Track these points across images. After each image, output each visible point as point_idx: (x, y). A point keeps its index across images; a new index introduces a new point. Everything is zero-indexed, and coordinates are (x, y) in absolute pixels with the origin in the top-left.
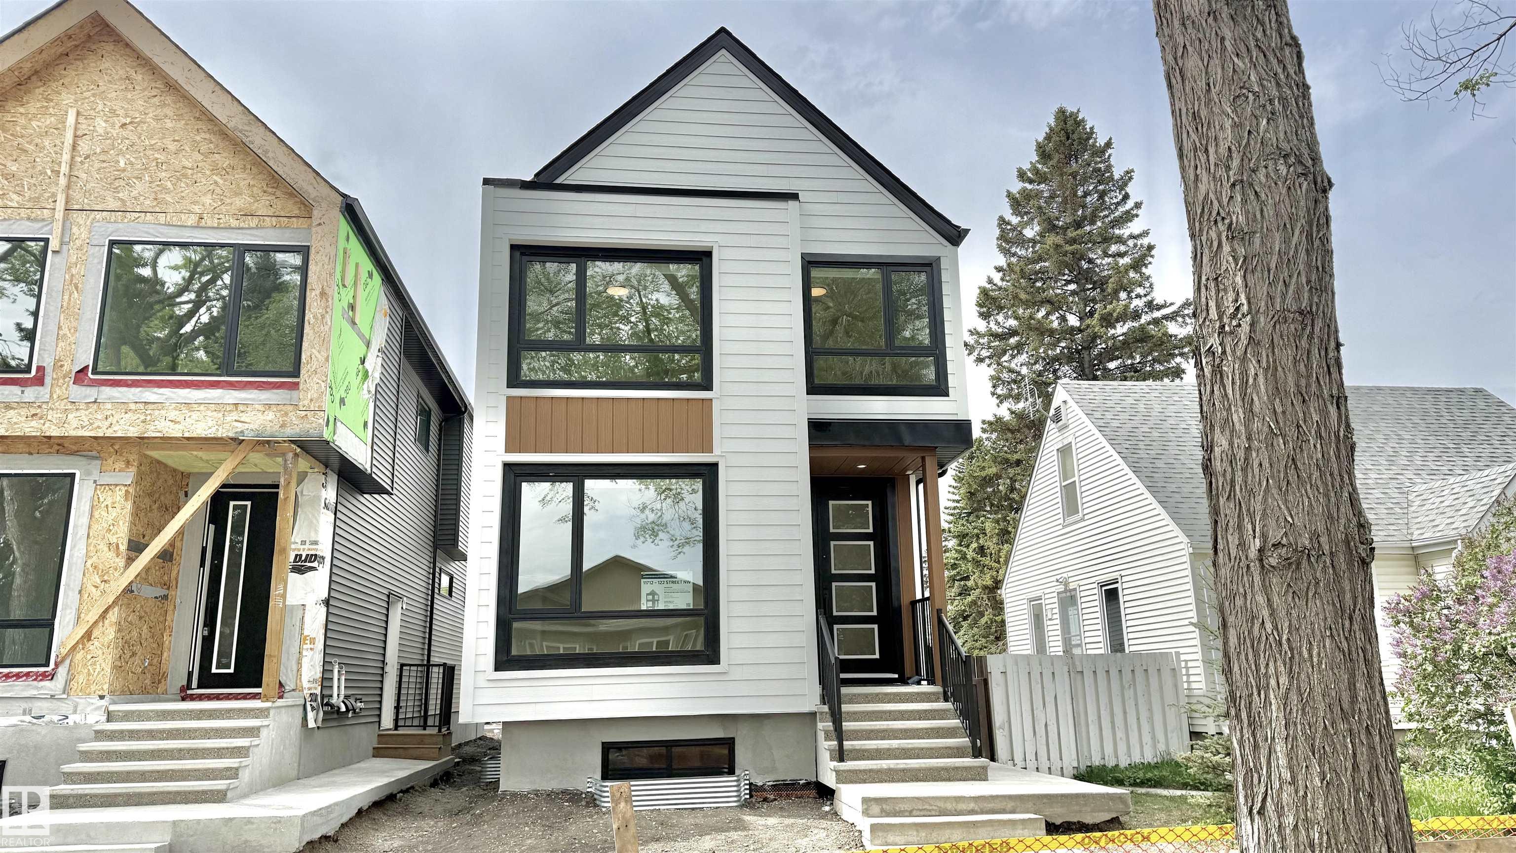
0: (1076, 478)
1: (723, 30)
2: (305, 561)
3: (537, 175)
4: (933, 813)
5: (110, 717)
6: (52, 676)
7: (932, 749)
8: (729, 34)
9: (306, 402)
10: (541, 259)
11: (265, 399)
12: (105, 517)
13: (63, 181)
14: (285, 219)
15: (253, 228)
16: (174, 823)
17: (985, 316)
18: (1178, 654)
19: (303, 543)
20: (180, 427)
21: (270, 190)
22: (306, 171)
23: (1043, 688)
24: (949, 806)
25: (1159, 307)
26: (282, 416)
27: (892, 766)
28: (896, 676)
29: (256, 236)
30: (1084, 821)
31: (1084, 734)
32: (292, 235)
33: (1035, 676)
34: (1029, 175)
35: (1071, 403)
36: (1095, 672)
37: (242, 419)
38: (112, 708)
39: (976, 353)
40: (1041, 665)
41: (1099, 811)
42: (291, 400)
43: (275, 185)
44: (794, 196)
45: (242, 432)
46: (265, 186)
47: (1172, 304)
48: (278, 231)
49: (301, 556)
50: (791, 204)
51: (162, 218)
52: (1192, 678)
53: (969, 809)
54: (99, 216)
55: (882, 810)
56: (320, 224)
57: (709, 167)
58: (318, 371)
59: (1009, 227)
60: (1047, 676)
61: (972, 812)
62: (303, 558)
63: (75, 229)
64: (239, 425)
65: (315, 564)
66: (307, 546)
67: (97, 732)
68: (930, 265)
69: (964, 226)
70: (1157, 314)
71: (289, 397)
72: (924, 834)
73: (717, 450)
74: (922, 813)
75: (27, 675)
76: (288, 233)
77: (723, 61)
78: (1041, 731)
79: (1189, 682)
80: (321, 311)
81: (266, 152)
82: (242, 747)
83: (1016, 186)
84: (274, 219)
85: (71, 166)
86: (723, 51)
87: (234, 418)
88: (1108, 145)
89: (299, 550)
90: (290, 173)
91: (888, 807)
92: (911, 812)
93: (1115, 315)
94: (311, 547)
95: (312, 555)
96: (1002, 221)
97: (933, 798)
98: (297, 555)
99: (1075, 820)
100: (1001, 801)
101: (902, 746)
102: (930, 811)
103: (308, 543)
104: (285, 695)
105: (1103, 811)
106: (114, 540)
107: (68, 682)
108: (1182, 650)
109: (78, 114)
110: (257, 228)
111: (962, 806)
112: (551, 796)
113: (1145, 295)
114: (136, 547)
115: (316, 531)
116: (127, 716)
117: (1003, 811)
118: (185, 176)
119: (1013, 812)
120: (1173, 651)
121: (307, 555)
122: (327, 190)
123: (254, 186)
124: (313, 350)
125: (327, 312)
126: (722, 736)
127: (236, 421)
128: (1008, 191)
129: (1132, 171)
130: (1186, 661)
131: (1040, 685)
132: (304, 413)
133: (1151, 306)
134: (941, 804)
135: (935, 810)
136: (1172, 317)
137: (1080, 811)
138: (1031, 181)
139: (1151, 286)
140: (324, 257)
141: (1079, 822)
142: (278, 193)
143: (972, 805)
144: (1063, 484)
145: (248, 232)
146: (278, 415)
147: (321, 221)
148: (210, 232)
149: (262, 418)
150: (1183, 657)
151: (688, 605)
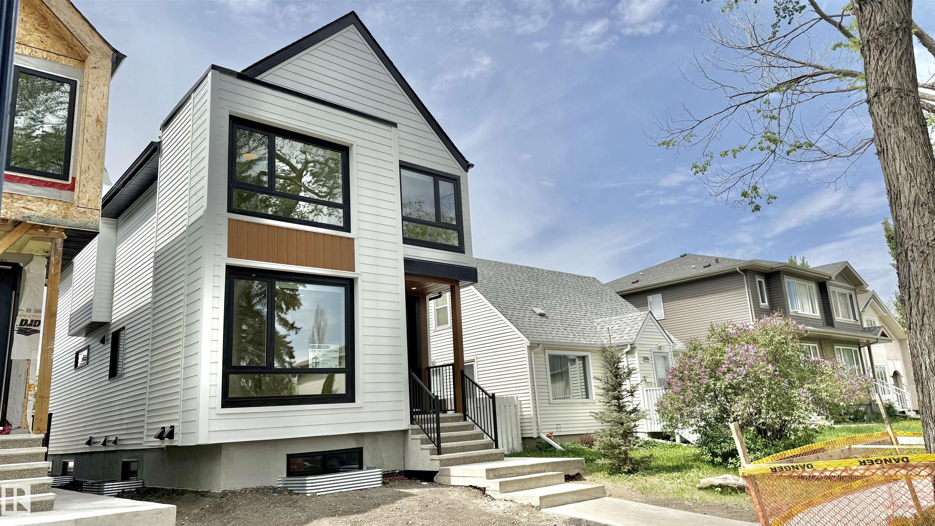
1: (353, 13)
2: (31, 325)
3: (244, 71)
4: (515, 475)
7: (475, 445)
8: (357, 17)
9: (84, 201)
10: (251, 129)
11: (38, 194)
14: (54, 55)
15: (26, 55)
18: (517, 397)
19: (29, 310)
21: (42, 29)
22: (83, 24)
24: (520, 471)
26: (64, 209)
29: (30, 63)
30: (570, 474)
32: (61, 69)
37: (29, 207)
42: (60, 197)
43: (46, 26)
44: (394, 125)
45: (29, 217)
46: (36, 25)
48: (48, 63)
49: (27, 321)
50: (393, 129)
52: (523, 410)
55: (494, 475)
56: (95, 68)
57: (349, 96)
58: (95, 178)
61: (530, 473)
62: (29, 323)
64: (27, 211)
66: (32, 313)
68: (456, 180)
69: (471, 162)
71: (59, 195)
73: (357, 271)
74: (510, 475)
76: (57, 67)
77: (351, 32)
79: (522, 412)
80: (96, 133)
82: (41, 468)
84: (44, 52)
86: (352, 26)
87: (22, 205)
89: (25, 316)
90: (69, 21)
91: (496, 474)
92: (506, 475)
94: (36, 314)
95: (36, 321)
97: (514, 467)
98: (22, 321)
102: (513, 474)
103: (32, 311)
104: (12, 432)
105: (576, 469)
108: (519, 395)
110: (29, 56)
112: (257, 490)
119: (544, 472)
120: (515, 396)
121: (32, 321)
122: (100, 44)
123: (27, 22)
124: (91, 163)
125: (101, 136)
126: (355, 447)
127: (23, 207)
130: (520, 401)
132: (83, 210)
135: (515, 473)
140: (98, 93)
142: (49, 34)
143: (529, 470)
145: (22, 57)
146: (61, 208)
147: (96, 66)
149: (47, 208)
150: (519, 399)
151: (336, 365)
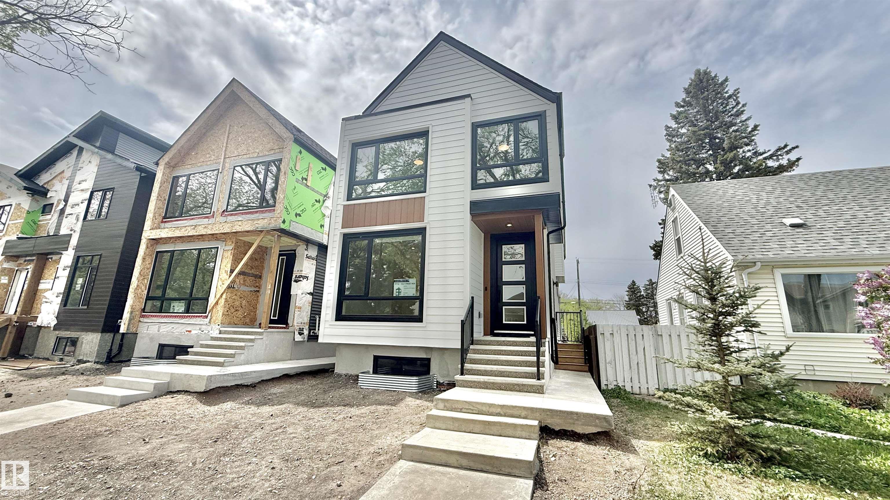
0: (680, 235)
1: (441, 33)
2: (298, 278)
3: (364, 112)
4: (474, 412)
5: (220, 333)
6: (207, 317)
8: (445, 34)
9: (277, 215)
10: (362, 146)
12: (225, 261)
13: (224, 149)
15: (272, 154)
16: (172, 374)
17: (662, 172)
20: (241, 227)
22: (283, 129)
23: (636, 343)
24: (484, 409)
25: (761, 154)
26: (269, 220)
27: (486, 380)
28: (533, 333)
30: (576, 431)
31: (663, 371)
33: (631, 336)
34: (682, 104)
35: (676, 195)
36: (670, 335)
37: (258, 223)
38: (221, 329)
39: (657, 190)
40: (635, 330)
41: (588, 425)
45: (258, 228)
46: (276, 139)
47: (769, 151)
49: (297, 276)
51: (248, 156)
53: (497, 412)
54: (232, 158)
55: (445, 406)
56: (286, 147)
58: (281, 202)
59: (671, 129)
60: (639, 337)
63: (226, 165)
65: (301, 279)
66: (299, 272)
67: (211, 337)
70: (760, 158)
72: (457, 425)
73: (425, 221)
74: (468, 411)
75: (201, 316)
78: (634, 366)
81: (273, 125)
82: (242, 346)
83: (675, 111)
85: (227, 144)
86: (442, 42)
87: (255, 223)
88: (726, 80)
89: (296, 274)
90: (279, 131)
91: (448, 405)
92: (461, 409)
93: (728, 159)
95: (300, 276)
96: (667, 127)
97: (475, 402)
99: (570, 429)
100: (518, 410)
101: (498, 369)
102: (473, 410)
105: (591, 426)
106: (226, 269)
107: (210, 320)
109: (230, 125)
111: (492, 410)
113: (753, 150)
114: (232, 271)
115: (302, 267)
116: (226, 332)
117: (519, 417)
118: (255, 140)
122: (289, 134)
126: (425, 357)
128: (671, 114)
129: (739, 89)
131: (634, 341)
132: (276, 219)
133: (756, 154)
134: (480, 407)
135: (476, 410)
136: (771, 157)
137: (574, 424)
138: (683, 107)
139: (755, 144)
141: (572, 431)
143: (499, 410)
144: (676, 238)
148: (260, 158)
149: (263, 222)
151: (414, 294)
